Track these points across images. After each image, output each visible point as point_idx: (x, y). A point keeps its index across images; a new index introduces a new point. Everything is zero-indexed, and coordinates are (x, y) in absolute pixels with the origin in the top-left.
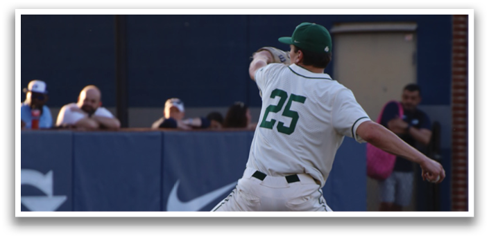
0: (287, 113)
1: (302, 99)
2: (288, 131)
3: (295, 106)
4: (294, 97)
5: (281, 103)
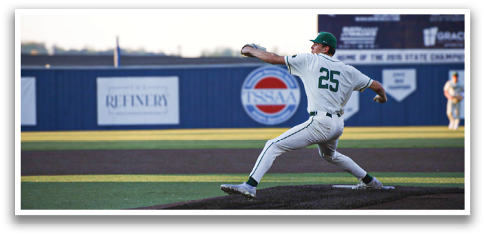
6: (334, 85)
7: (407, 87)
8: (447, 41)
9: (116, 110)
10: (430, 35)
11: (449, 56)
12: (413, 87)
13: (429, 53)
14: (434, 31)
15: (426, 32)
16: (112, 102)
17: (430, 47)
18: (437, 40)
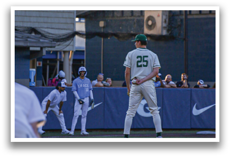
0: (144, 61)
1: (147, 57)
2: (146, 66)
3: (145, 59)
4: (144, 57)
5: (141, 59)
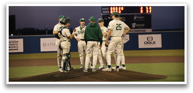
6: (120, 28)
7: (127, 39)
8: (138, 26)
9: (46, 47)
10: (134, 25)
11: (139, 31)
12: (129, 40)
13: (133, 30)
14: (135, 24)
15: (133, 24)
16: (45, 45)
17: (134, 28)
18: (136, 26)
